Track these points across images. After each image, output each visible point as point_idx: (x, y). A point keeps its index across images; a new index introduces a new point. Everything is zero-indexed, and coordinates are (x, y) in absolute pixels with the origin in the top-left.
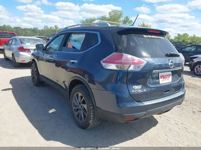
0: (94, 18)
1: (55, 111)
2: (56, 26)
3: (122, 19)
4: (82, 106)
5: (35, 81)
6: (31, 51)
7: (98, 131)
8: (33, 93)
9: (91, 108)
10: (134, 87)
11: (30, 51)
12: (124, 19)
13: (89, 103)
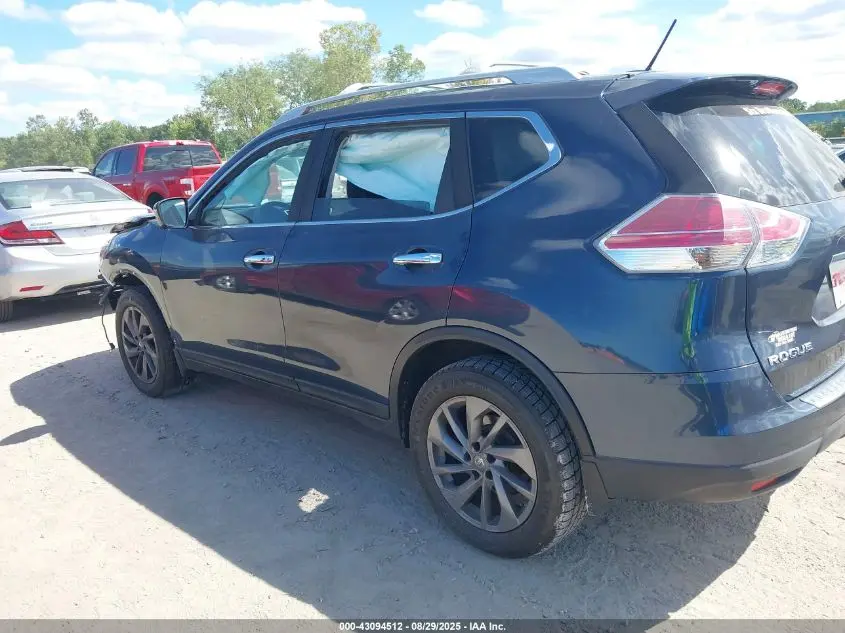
0: (258, 62)
1: (326, 497)
2: (83, 114)
3: (380, 58)
4: (491, 459)
5: (150, 375)
6: (64, 239)
7: (576, 556)
8: (164, 434)
9: (561, 459)
10: (772, 338)
11: (59, 238)
12: (388, 56)
13: (547, 437)
